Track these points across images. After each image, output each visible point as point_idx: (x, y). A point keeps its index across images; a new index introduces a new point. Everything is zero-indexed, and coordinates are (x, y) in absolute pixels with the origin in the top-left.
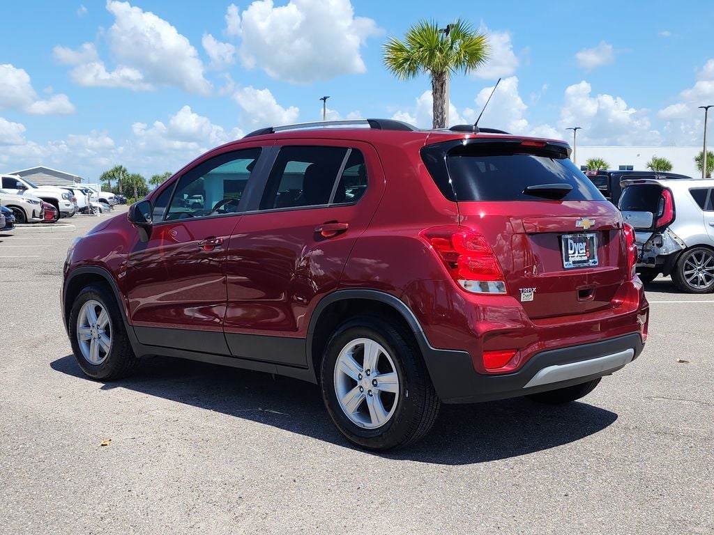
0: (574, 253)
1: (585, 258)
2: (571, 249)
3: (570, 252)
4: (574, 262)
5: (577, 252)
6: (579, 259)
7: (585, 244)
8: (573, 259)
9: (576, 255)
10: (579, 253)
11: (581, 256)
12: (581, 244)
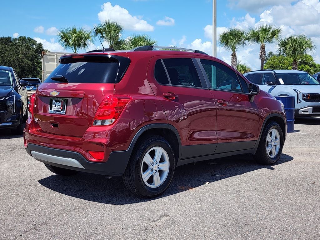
0: (55, 106)
1: (60, 110)
2: (54, 105)
3: (53, 106)
4: (54, 110)
5: (56, 106)
6: (57, 110)
7: (61, 103)
8: (54, 109)
9: (56, 107)
10: (57, 107)
11: (58, 108)
12: (59, 103)
